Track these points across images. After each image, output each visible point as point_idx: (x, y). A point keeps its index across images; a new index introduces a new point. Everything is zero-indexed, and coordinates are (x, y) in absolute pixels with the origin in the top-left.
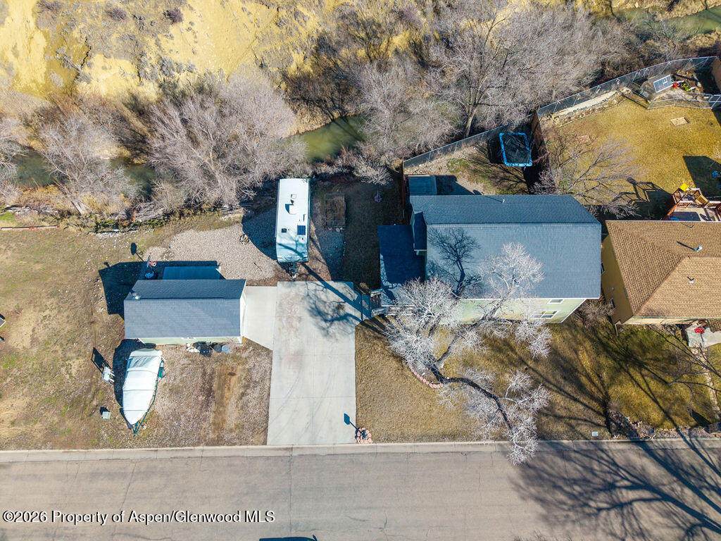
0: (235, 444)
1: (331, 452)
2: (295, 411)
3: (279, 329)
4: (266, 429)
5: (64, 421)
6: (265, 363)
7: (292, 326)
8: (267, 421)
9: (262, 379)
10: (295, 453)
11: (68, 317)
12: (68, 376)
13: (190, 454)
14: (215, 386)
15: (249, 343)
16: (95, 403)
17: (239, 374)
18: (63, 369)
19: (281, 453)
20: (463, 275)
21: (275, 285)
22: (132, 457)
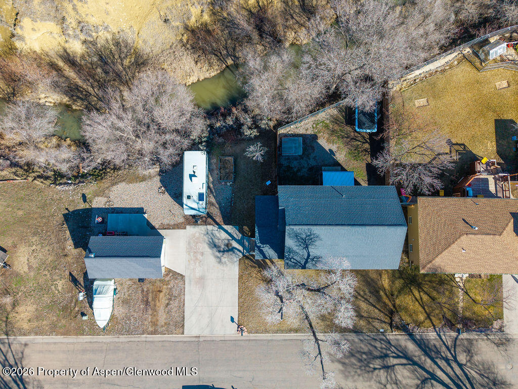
0: (165, 334)
1: (223, 339)
2: (200, 314)
3: (189, 261)
4: (183, 325)
5: (60, 320)
6: (180, 284)
7: (197, 259)
8: (183, 320)
9: (179, 295)
10: (201, 339)
11: (49, 250)
12: (57, 292)
13: (139, 340)
14: (150, 299)
15: (169, 271)
16: (77, 309)
17: (164, 291)
18: (53, 287)
19: (194, 339)
20: (309, 255)
21: (185, 228)
22: (104, 341)
